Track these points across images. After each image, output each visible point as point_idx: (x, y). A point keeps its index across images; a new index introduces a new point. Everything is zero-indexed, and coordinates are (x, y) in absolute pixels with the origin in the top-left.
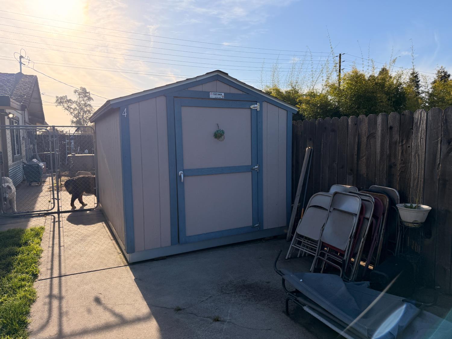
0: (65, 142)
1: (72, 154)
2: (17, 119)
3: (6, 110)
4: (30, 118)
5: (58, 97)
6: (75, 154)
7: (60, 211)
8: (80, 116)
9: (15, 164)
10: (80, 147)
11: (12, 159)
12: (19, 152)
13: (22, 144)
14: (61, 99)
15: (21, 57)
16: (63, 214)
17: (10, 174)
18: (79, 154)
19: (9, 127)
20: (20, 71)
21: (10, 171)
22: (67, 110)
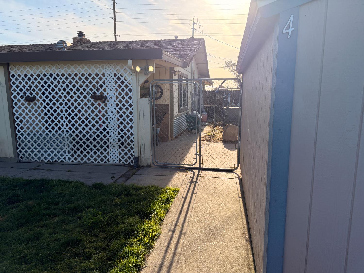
0: (223, 97)
1: (227, 107)
2: (186, 77)
3: (174, 67)
4: (199, 76)
5: (226, 62)
6: (229, 107)
7: (201, 167)
8: (240, 76)
9: (181, 115)
10: (235, 101)
11: (178, 111)
12: (186, 104)
13: (190, 98)
14: (228, 63)
15: (194, 23)
16: (203, 171)
17: (174, 123)
18: (233, 107)
19: (177, 81)
20: (192, 36)
21: (174, 121)
22: (232, 71)
